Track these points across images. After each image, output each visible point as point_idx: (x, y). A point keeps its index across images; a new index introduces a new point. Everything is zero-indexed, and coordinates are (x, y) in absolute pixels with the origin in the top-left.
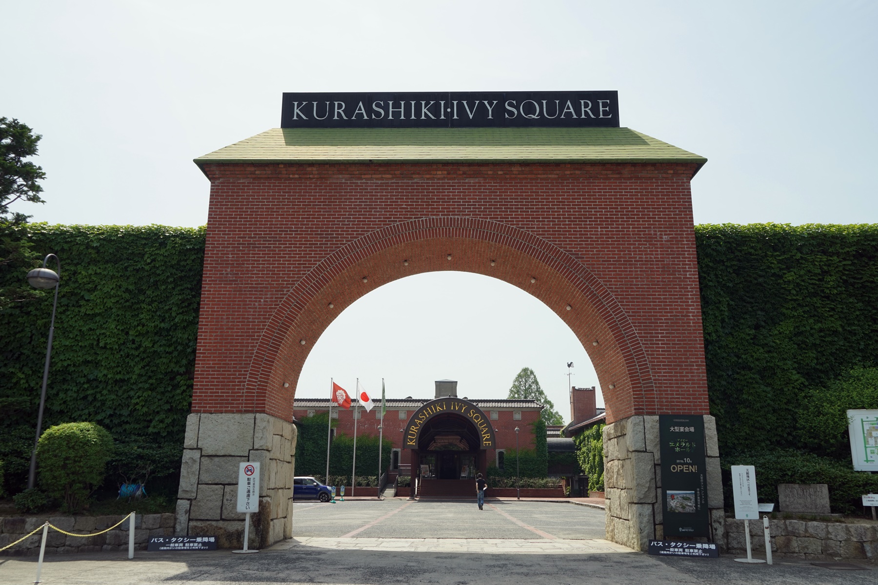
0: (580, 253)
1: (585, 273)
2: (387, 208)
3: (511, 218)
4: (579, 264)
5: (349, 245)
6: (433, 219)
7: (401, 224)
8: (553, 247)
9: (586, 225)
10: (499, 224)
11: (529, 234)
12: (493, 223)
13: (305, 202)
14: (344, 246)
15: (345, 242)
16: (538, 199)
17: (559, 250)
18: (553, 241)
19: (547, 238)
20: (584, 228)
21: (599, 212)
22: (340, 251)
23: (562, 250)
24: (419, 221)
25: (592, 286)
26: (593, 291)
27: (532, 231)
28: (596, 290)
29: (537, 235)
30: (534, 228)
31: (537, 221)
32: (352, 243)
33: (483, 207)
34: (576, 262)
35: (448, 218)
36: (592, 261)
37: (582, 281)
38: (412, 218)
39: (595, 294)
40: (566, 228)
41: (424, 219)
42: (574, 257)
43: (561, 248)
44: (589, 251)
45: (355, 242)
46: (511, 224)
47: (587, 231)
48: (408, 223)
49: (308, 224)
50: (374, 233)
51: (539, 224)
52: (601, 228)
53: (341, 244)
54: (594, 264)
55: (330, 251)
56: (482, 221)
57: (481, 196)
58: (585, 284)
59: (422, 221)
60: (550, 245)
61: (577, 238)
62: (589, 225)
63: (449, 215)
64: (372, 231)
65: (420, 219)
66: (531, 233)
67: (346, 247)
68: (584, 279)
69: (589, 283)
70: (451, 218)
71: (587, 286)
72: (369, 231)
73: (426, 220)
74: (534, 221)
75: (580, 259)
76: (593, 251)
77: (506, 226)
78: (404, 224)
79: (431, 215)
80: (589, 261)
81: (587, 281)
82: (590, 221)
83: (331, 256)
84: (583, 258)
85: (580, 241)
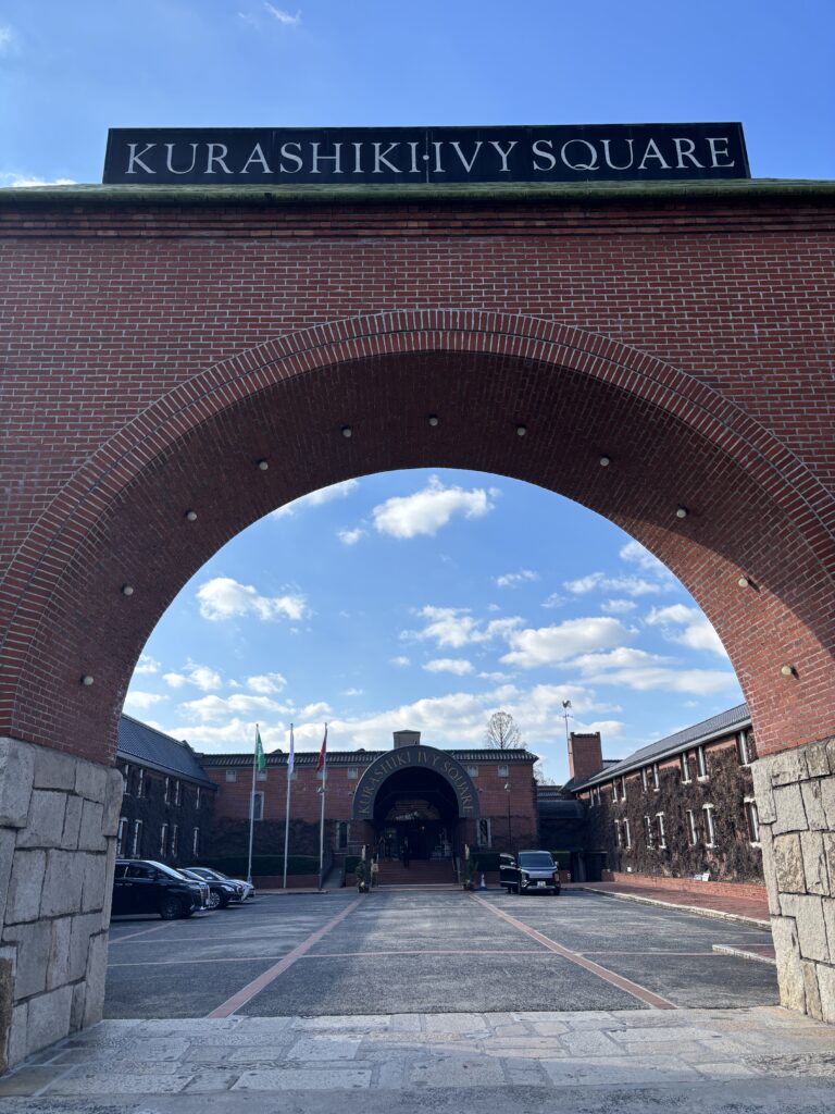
0: (719, 377)
1: (735, 416)
2: (304, 295)
3: (567, 311)
4: (721, 399)
5: (220, 366)
6: (402, 315)
7: (333, 326)
8: (661, 365)
9: (728, 321)
10: (543, 323)
11: (607, 341)
12: (528, 320)
13: (129, 283)
14: (209, 370)
15: (211, 361)
16: (622, 273)
17: (674, 372)
18: (660, 354)
19: (647, 348)
20: (724, 327)
21: (752, 296)
22: (200, 378)
23: (679, 371)
24: (371, 319)
25: (752, 441)
26: (755, 454)
27: (612, 335)
28: (763, 451)
29: (625, 342)
30: (618, 329)
31: (623, 316)
32: (227, 363)
33: (506, 291)
34: (714, 395)
35: (433, 313)
36: (748, 392)
37: (730, 433)
38: (356, 313)
39: (761, 460)
40: (684, 328)
41: (383, 314)
42: (706, 385)
43: (678, 366)
44: (737, 373)
45: (234, 360)
46: (568, 323)
47: (731, 334)
48: (348, 323)
49: (134, 327)
50: (276, 343)
51: (627, 322)
52: (759, 327)
53: (203, 365)
54: (753, 399)
55: (179, 378)
56: (506, 318)
57: (500, 269)
58: (736, 438)
59: (379, 318)
60: (655, 361)
61: (710, 347)
62: (734, 321)
63: (436, 306)
64: (270, 339)
65: (375, 316)
66: (612, 340)
67: (214, 371)
68: (735, 428)
69: (746, 437)
70: (440, 313)
71: (742, 443)
72: (264, 339)
73: (387, 317)
74: (616, 316)
75: (721, 390)
76: (747, 372)
77: (557, 327)
78: (341, 324)
79: (398, 306)
80: (741, 392)
81: (740, 432)
82: (734, 314)
83: (180, 390)
84: (728, 386)
85: (718, 353)
